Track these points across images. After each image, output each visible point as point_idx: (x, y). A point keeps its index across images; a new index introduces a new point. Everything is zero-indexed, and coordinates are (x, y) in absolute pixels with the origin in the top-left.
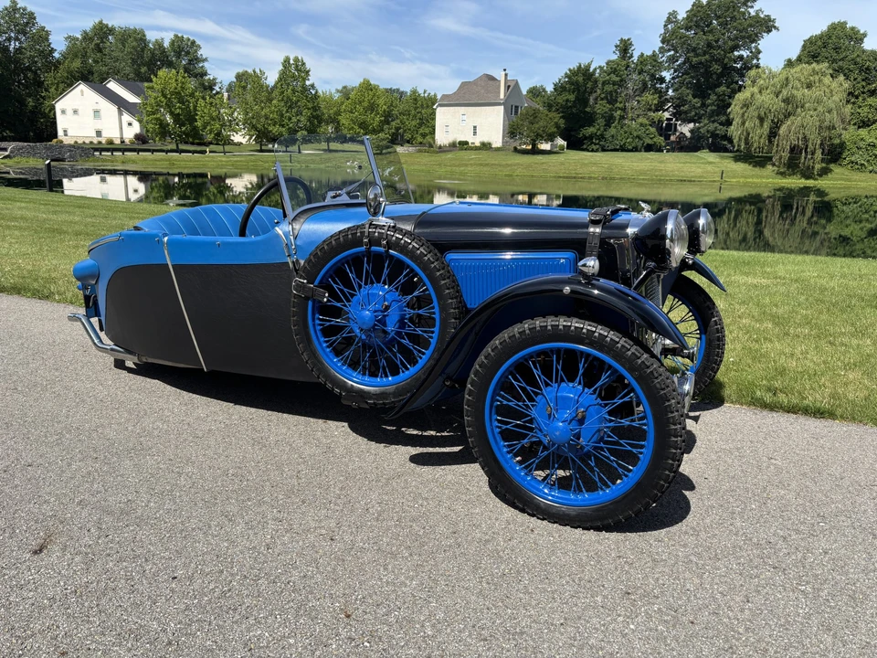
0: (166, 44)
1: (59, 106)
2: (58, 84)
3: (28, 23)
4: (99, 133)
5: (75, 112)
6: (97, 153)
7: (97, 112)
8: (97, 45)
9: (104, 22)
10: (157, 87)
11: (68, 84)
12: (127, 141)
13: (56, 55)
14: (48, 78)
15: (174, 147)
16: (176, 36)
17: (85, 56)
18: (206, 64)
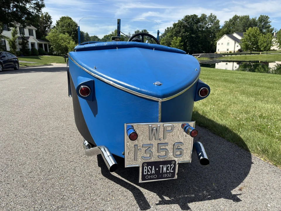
0: (257, 19)
1: (218, 42)
2: (219, 36)
3: (214, 19)
4: (228, 50)
5: (222, 44)
6: (223, 56)
7: (228, 43)
8: (234, 22)
9: (237, 15)
10: (247, 33)
11: (222, 35)
12: (236, 52)
13: (221, 28)
14: (217, 35)
15: (250, 52)
16: (261, 16)
17: (229, 26)
18: (270, 24)
